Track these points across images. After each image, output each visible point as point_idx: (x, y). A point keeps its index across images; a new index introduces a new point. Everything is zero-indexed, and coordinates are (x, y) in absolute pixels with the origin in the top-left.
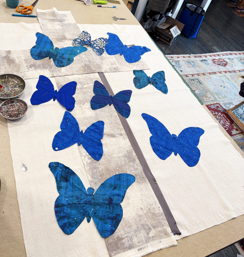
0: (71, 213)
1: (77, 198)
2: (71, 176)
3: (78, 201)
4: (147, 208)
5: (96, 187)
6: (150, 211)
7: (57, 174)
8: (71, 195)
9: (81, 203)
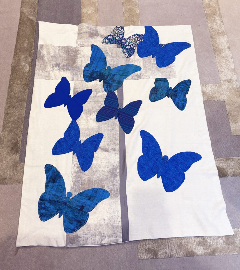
0: (49, 207)
1: (57, 197)
2: (58, 179)
3: (57, 199)
4: (109, 220)
5: (75, 193)
6: (111, 222)
7: (49, 175)
8: (54, 194)
9: (59, 202)
